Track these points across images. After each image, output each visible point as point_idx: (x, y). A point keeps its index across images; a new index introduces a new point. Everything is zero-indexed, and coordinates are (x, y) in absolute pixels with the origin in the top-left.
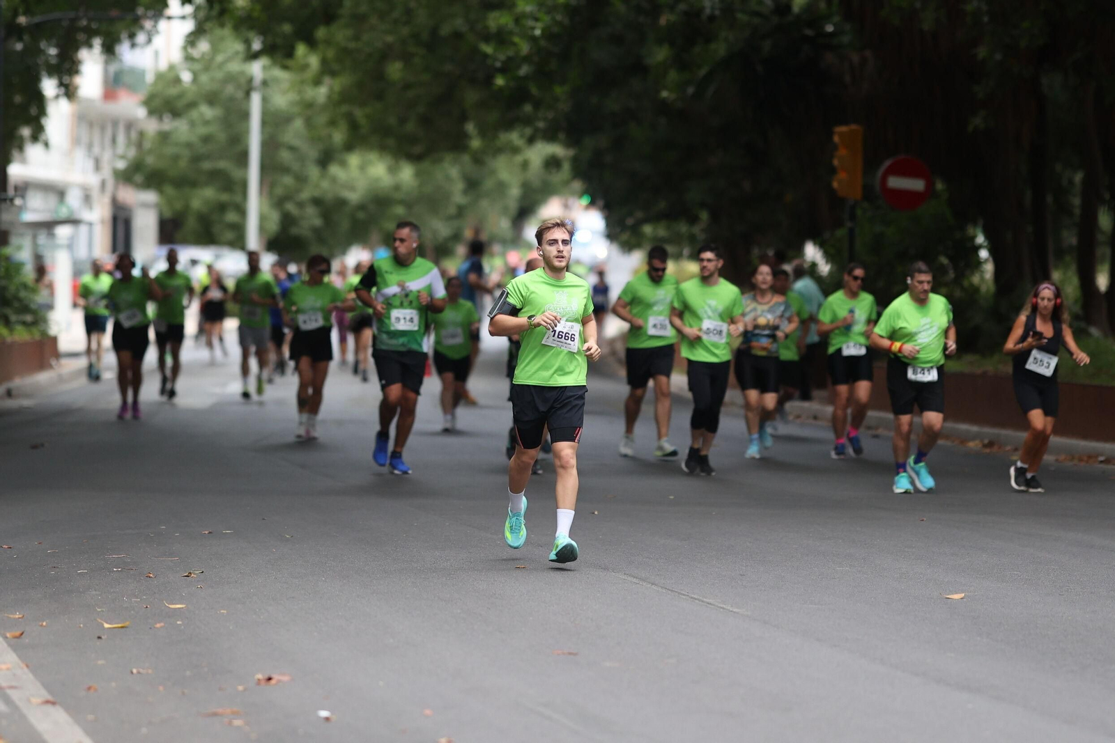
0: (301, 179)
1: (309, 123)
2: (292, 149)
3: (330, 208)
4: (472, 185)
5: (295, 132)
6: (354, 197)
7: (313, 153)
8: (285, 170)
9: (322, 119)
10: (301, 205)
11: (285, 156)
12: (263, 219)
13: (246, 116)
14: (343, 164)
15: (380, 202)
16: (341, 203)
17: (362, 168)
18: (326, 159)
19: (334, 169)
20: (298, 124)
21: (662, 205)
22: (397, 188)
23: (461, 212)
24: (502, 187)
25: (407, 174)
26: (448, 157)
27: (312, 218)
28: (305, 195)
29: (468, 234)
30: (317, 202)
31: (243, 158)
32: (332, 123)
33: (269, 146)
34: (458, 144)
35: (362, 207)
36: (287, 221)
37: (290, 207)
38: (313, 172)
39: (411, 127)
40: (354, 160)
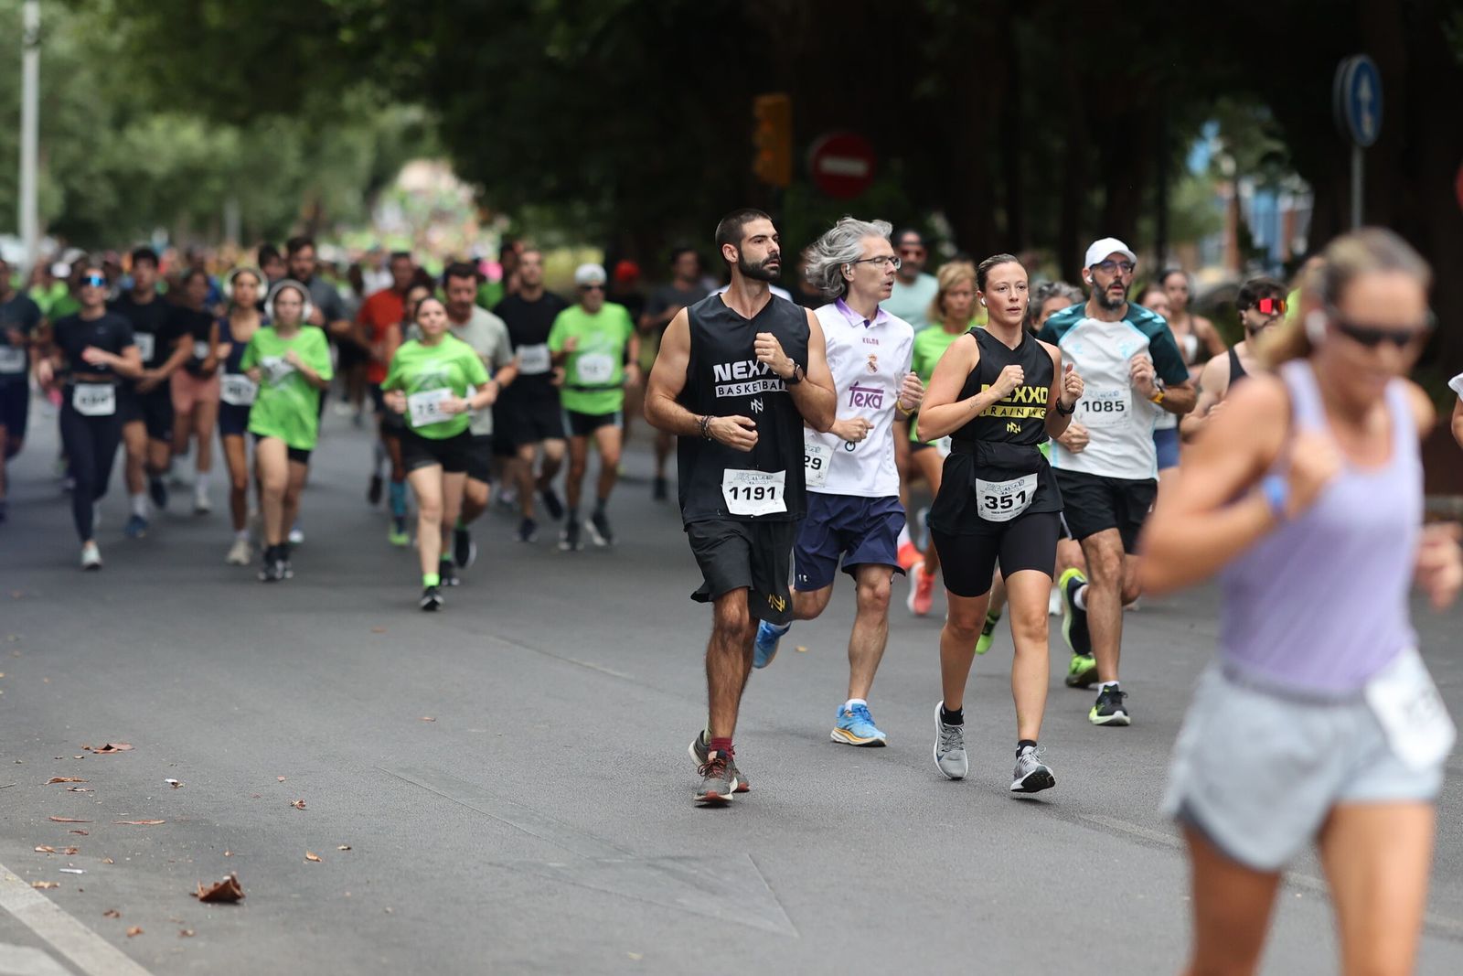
0: (90, 147)
1: (103, 79)
2: (79, 108)
3: (129, 184)
4: (311, 151)
5: (81, 85)
6: (159, 168)
7: (105, 113)
8: (67, 134)
9: (119, 72)
10: (90, 180)
11: (69, 117)
12: (41, 200)
13: (17, 65)
14: (144, 125)
15: (192, 174)
16: (142, 177)
17: (170, 131)
18: (122, 119)
19: (134, 135)
20: (85, 77)
21: (551, 182)
22: (213, 156)
23: (296, 185)
24: (348, 154)
25: (227, 140)
26: (281, 122)
27: (104, 197)
28: (97, 165)
29: (305, 211)
30: (113, 175)
31: (15, 120)
32: (133, 78)
33: (49, 103)
34: (290, 105)
35: (169, 181)
36: (73, 200)
37: (77, 183)
38: (106, 137)
39: (232, 82)
40: (159, 124)
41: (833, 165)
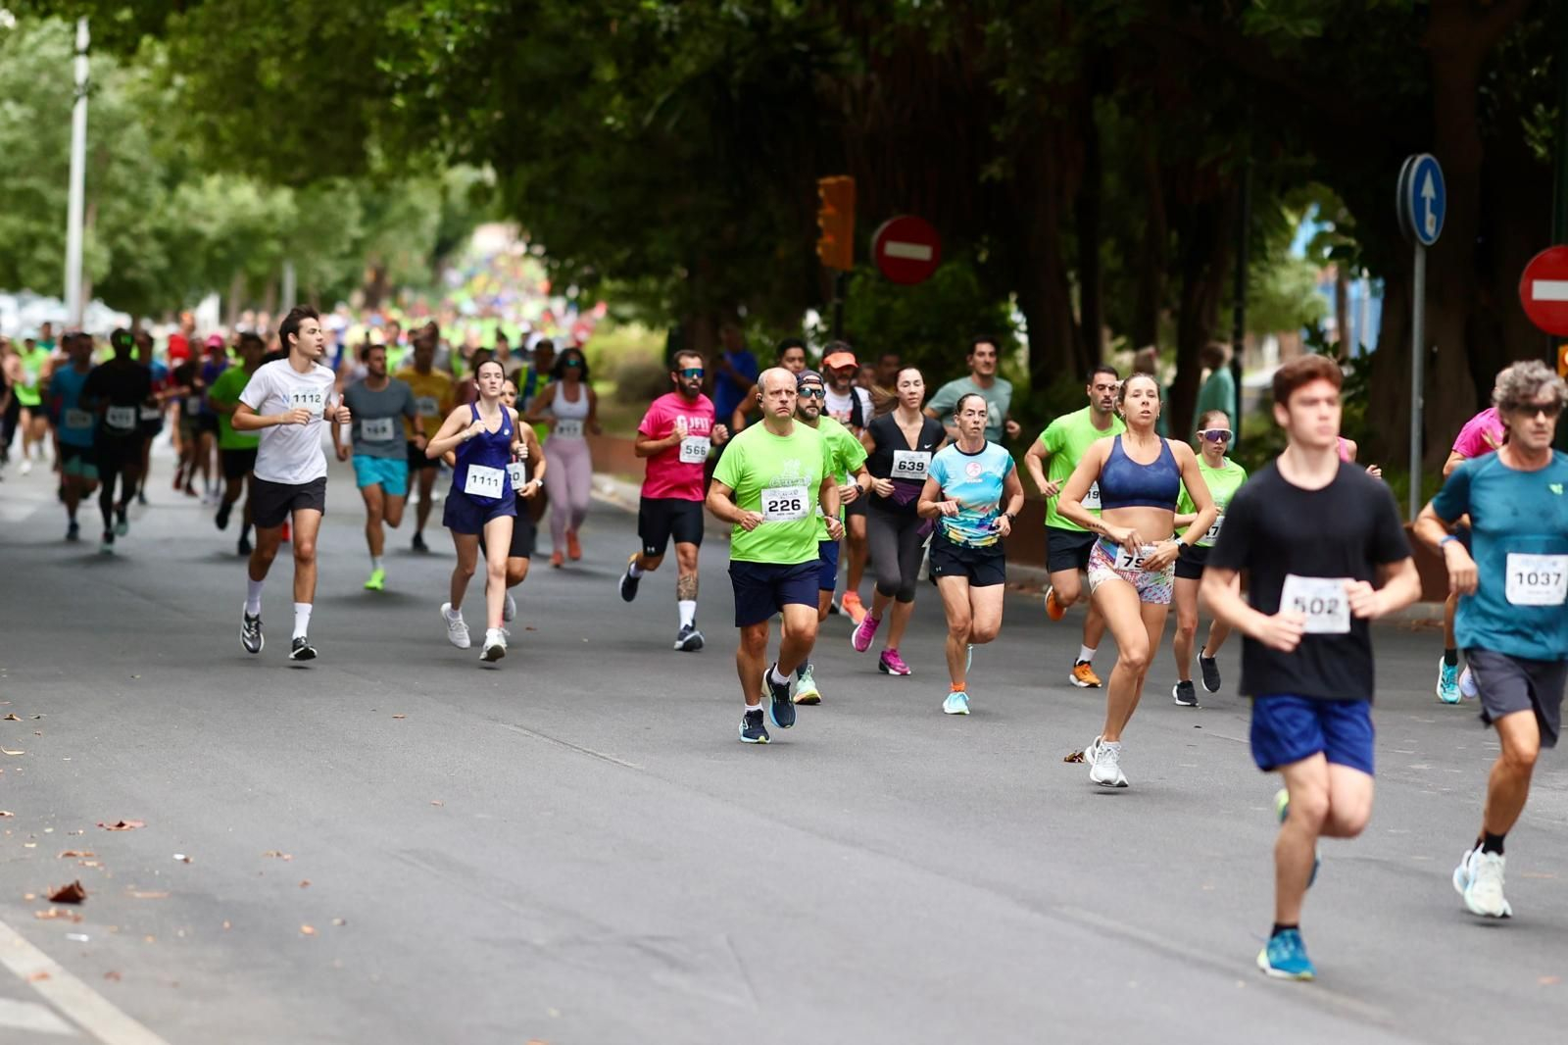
0: (140, 204)
1: (155, 134)
2: (128, 163)
3: (179, 245)
4: (373, 214)
5: (132, 141)
6: (211, 230)
7: (158, 171)
8: (120, 192)
9: (171, 129)
10: (138, 239)
11: (118, 172)
12: (87, 256)
13: (67, 118)
14: (198, 184)
15: (246, 237)
16: (196, 237)
17: (224, 190)
18: (173, 178)
19: (185, 191)
20: (138, 129)
21: (622, 256)
22: (270, 217)
23: (358, 248)
24: (414, 214)
25: (283, 200)
26: (342, 183)
27: (154, 258)
28: (145, 226)
29: (366, 276)
30: (160, 235)
31: (62, 175)
32: (184, 136)
33: (98, 158)
34: (354, 164)
35: (222, 243)
36: (121, 260)
37: (124, 241)
38: (157, 194)
39: (290, 145)
40: (213, 182)
41: (894, 249)
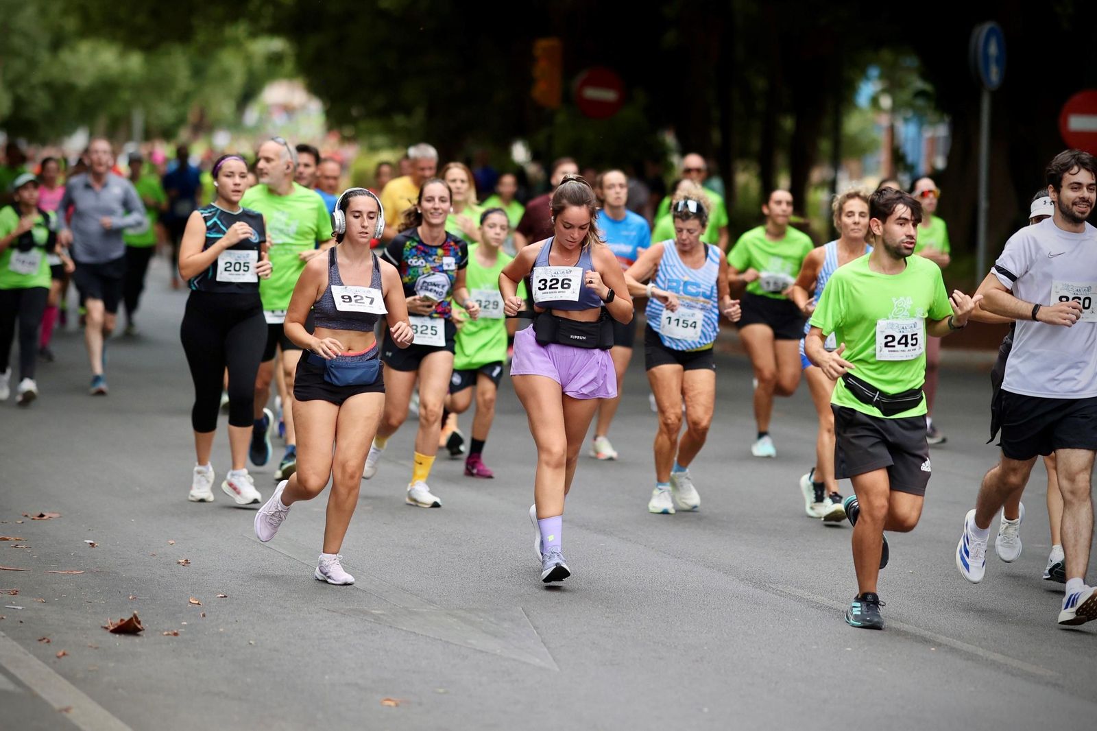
0: (33, 63)
1: (43, 12)
2: (25, 35)
3: (61, 92)
4: (198, 72)
5: (28, 18)
6: (84, 81)
7: (45, 39)
8: (17, 54)
9: (56, 7)
10: (33, 88)
14: (73, 49)
15: (108, 88)
16: (70, 88)
17: (92, 55)
18: (58, 43)
19: (66, 56)
21: (379, 101)
22: (124, 74)
23: (186, 97)
24: (225, 75)
25: (135, 62)
26: (177, 48)
27: (42, 102)
28: (37, 77)
29: (192, 117)
30: (49, 86)
32: (65, 12)
34: (184, 35)
35: (92, 91)
36: (19, 104)
37: (21, 91)
38: (44, 56)
39: (141, 19)
40: (85, 47)
41: (592, 93)
